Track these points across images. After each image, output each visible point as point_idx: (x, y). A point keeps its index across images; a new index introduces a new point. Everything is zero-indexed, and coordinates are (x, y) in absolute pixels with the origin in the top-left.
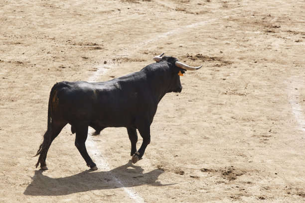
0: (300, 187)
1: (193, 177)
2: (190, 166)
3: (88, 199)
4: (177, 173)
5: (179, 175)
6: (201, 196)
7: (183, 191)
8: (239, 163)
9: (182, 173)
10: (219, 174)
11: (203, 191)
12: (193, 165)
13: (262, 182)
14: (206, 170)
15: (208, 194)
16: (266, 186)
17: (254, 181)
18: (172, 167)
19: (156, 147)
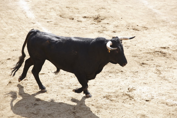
0: (134, 25)
1: (79, 21)
2: (77, 15)
3: (23, 34)
4: (70, 19)
5: (71, 20)
6: (83, 31)
7: (73, 29)
8: (102, 13)
9: (73, 19)
10: (92, 19)
11: (84, 29)
12: (78, 15)
13: (114, 23)
14: (85, 17)
15: (86, 30)
16: (117, 25)
17: (110, 23)
18: (68, 16)
19: (59, 4)
